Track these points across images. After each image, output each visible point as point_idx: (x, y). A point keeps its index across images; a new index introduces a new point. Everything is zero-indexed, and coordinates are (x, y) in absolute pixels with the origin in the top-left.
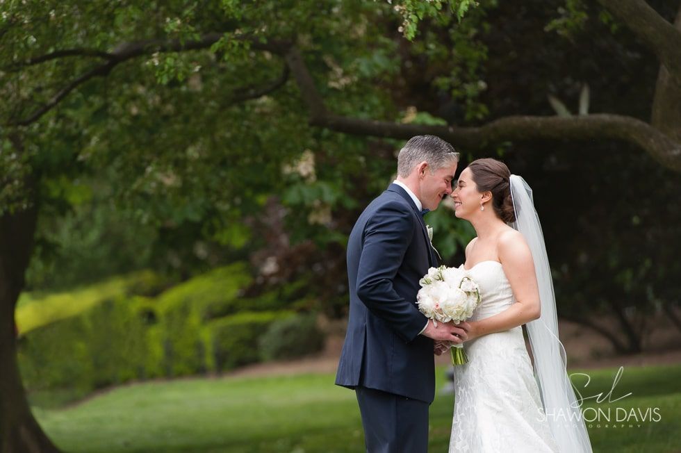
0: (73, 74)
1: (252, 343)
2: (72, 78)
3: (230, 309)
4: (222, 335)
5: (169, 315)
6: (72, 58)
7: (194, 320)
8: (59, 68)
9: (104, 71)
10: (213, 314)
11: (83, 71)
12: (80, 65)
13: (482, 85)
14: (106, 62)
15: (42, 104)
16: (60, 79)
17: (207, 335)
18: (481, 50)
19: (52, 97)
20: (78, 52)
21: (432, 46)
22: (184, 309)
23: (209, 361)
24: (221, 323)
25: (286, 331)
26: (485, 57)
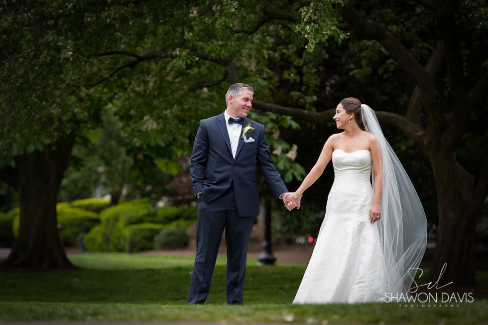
0: (118, 64)
1: (150, 239)
2: (117, 66)
3: (140, 221)
4: (135, 234)
5: (108, 220)
6: (119, 56)
7: (121, 224)
8: (112, 60)
9: (132, 65)
10: (131, 222)
11: (124, 63)
12: (122, 60)
13: (315, 98)
14: (136, 60)
15: (102, 77)
16: (112, 66)
17: (127, 232)
18: (317, 80)
19: (106, 74)
20: (123, 53)
21: (292, 75)
22: (116, 219)
23: (127, 246)
24: (135, 227)
25: (169, 234)
26: (318, 84)
